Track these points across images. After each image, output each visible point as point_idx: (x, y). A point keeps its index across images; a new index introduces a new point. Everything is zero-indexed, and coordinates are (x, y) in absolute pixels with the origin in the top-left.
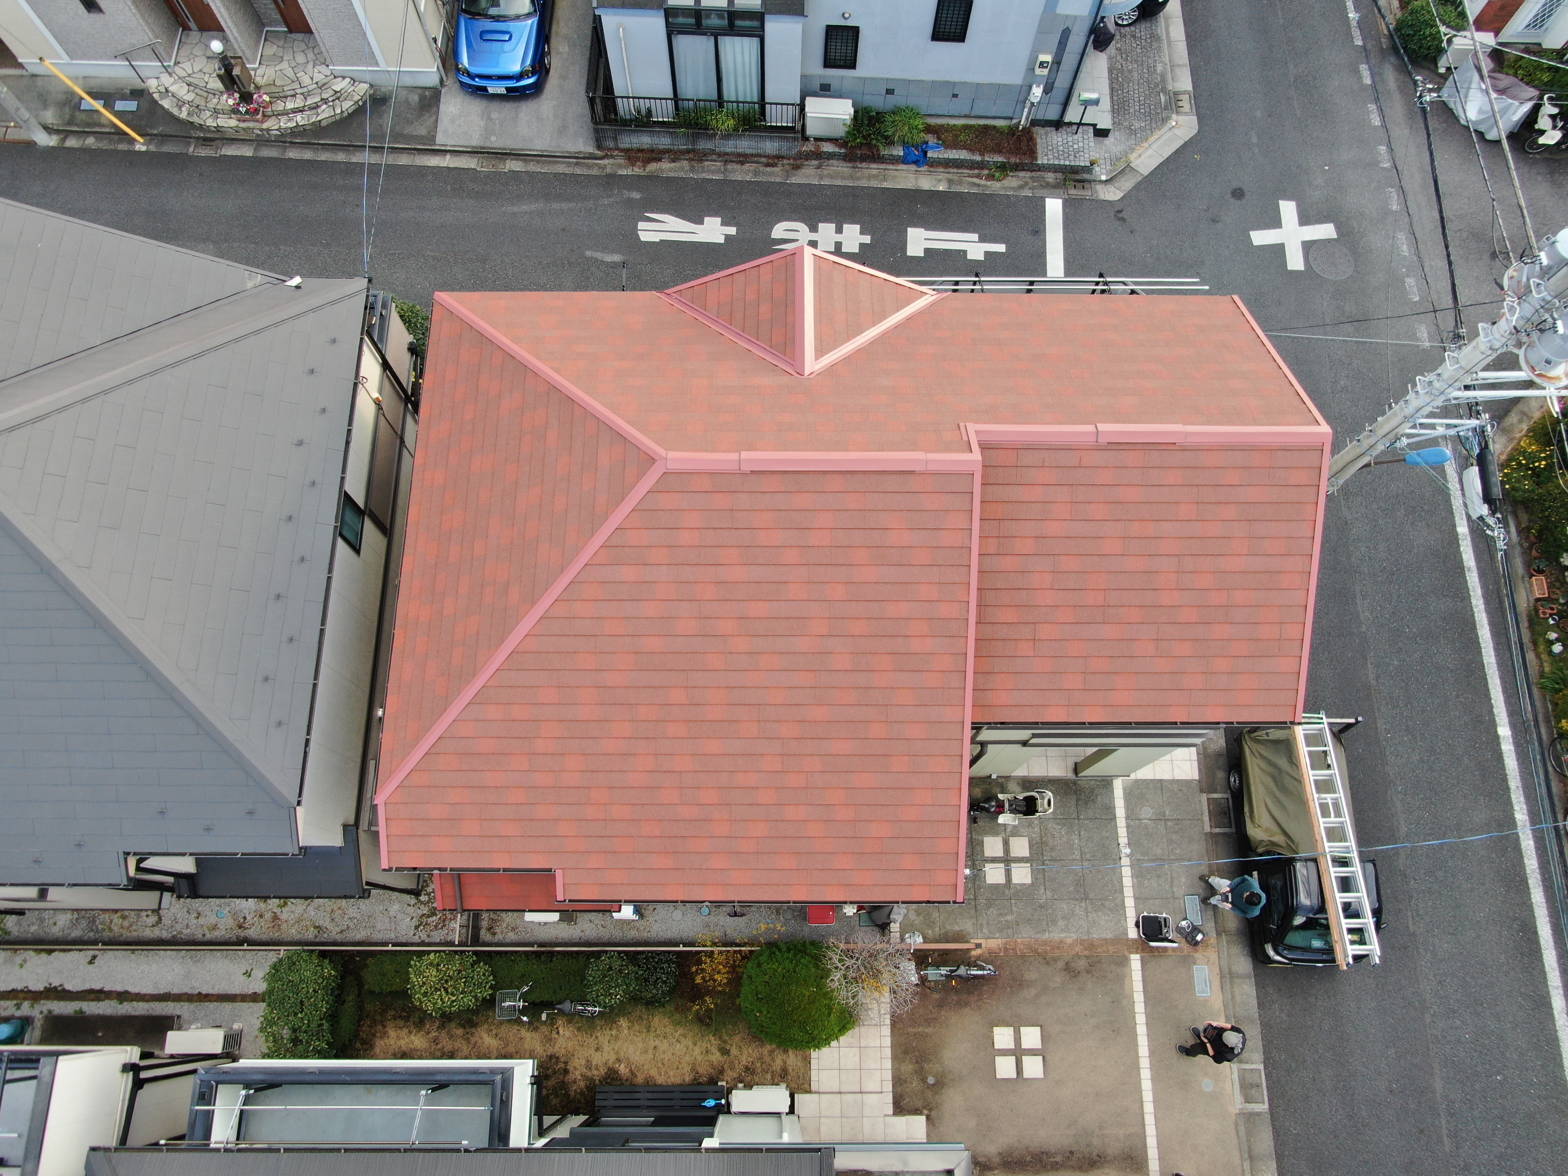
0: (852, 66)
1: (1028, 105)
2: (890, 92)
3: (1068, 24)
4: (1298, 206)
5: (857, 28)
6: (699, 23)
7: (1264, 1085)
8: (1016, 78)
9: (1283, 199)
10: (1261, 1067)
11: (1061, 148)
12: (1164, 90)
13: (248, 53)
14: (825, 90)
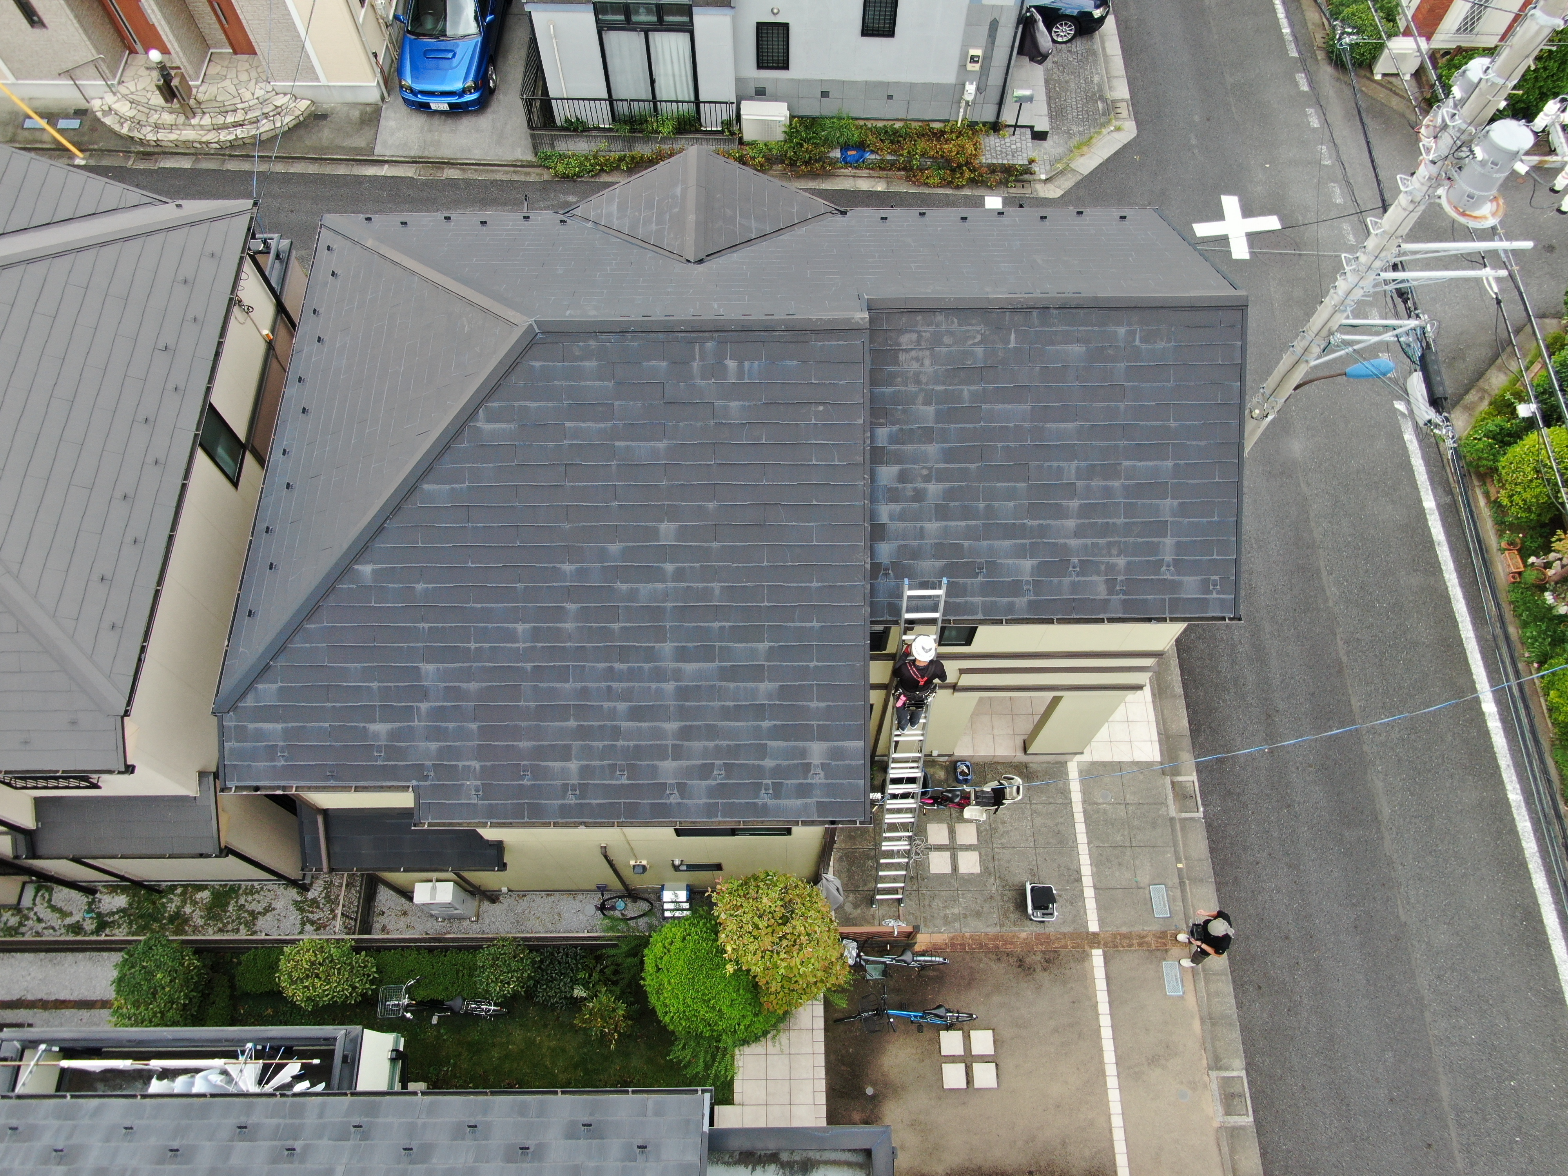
0: (786, 67)
1: (963, 104)
2: (825, 94)
3: (996, 15)
4: (1240, 201)
5: (788, 24)
6: (628, 19)
7: (1248, 1095)
8: (949, 77)
9: (1224, 194)
10: (1243, 1074)
11: (999, 149)
12: (1102, 98)
13: (191, 72)
14: (760, 93)
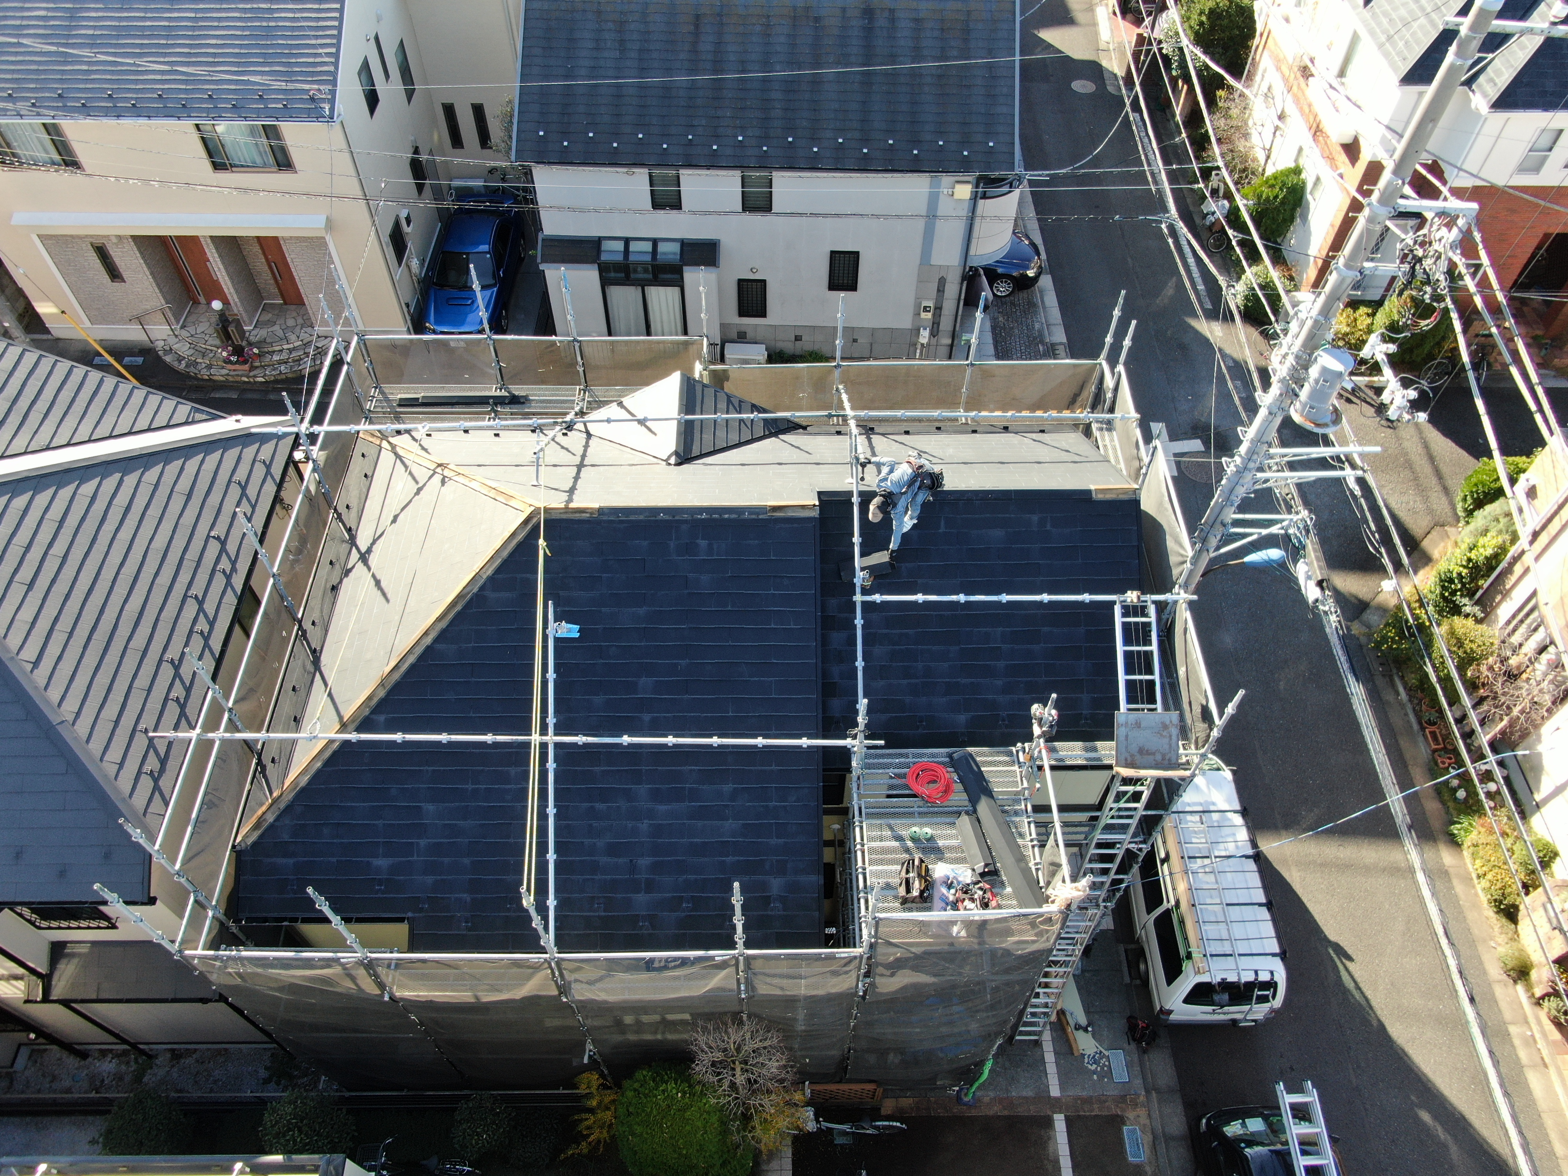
0: (763, 314)
1: (919, 346)
2: (798, 338)
3: (943, 274)
4: (1167, 426)
5: (764, 281)
6: (628, 277)
8: (906, 323)
9: (1153, 421)
12: (1042, 342)
13: (246, 318)
14: (742, 337)
